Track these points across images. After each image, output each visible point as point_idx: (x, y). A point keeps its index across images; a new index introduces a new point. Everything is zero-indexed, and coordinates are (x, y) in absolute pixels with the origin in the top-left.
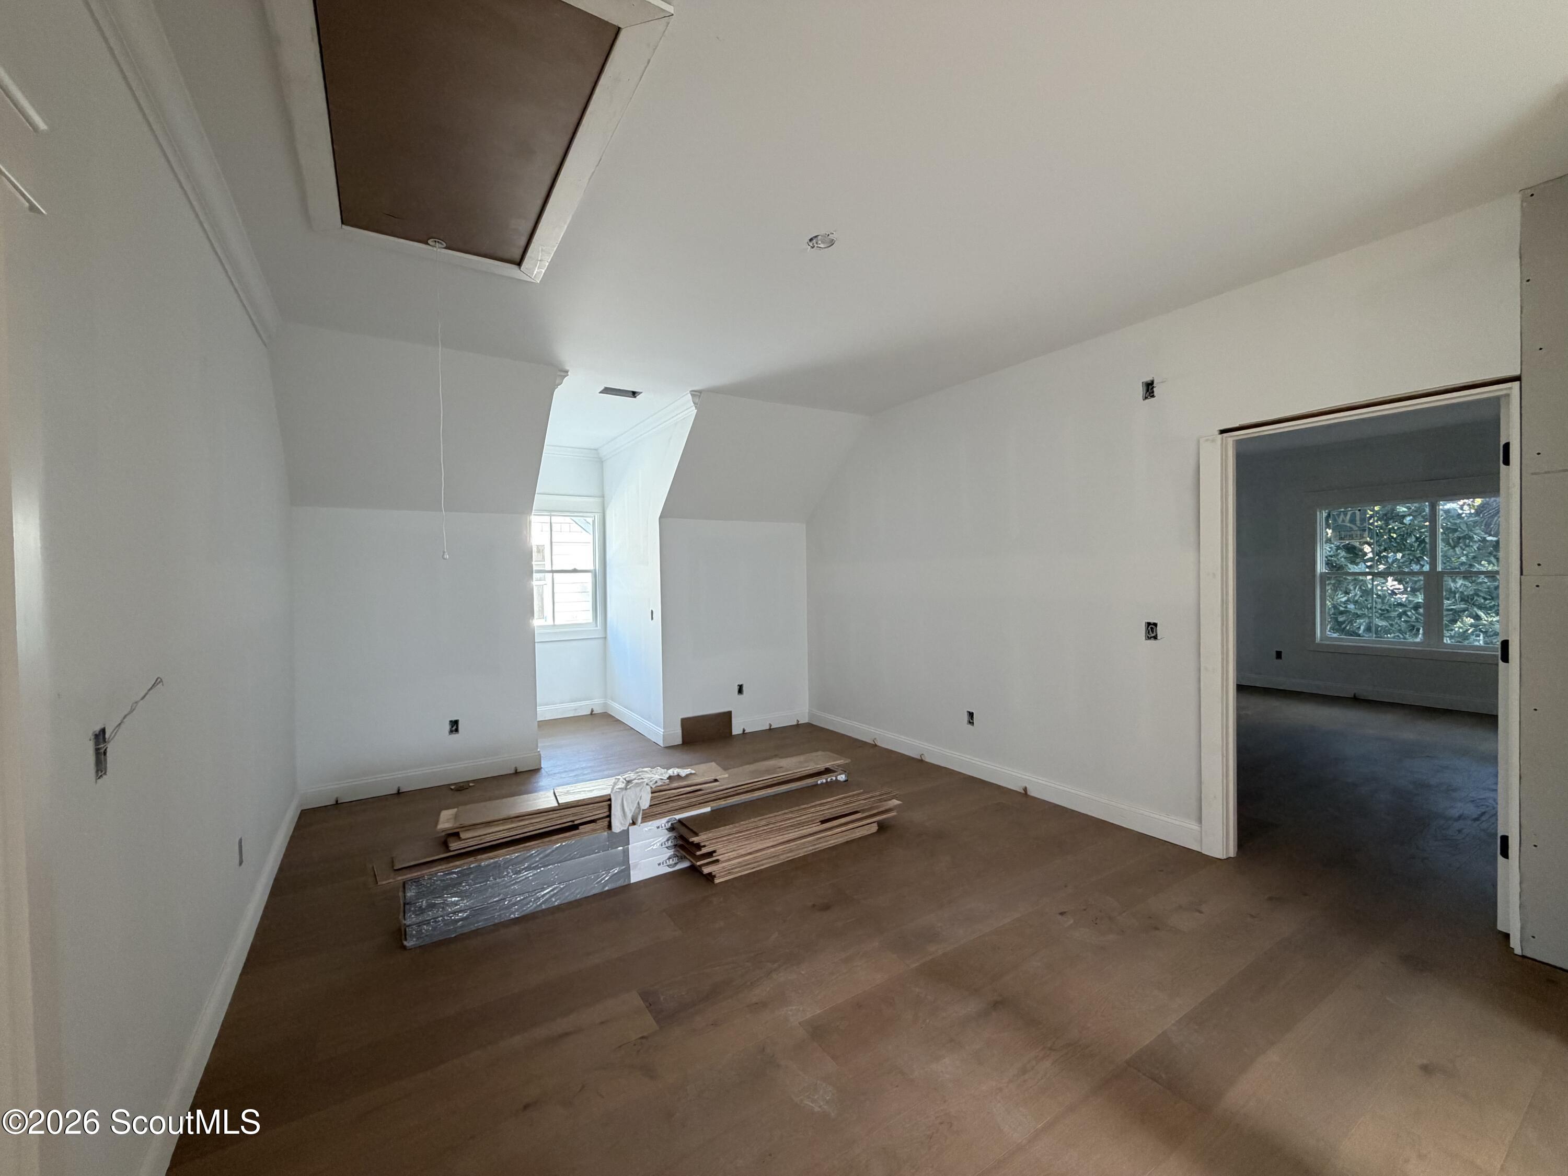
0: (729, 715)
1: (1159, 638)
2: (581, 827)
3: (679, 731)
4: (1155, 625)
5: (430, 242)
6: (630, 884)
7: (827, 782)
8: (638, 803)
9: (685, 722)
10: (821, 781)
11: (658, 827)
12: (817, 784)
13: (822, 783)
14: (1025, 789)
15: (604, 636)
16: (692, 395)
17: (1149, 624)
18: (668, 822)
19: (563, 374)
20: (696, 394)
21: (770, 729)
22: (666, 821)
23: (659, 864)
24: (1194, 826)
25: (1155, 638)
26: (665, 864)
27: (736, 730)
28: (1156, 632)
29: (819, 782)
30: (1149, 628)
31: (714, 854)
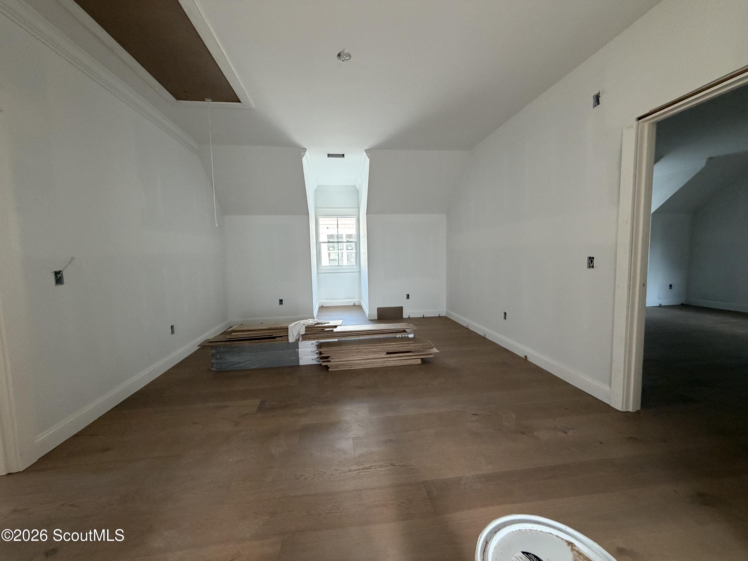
0: (401, 309)
1: (594, 267)
2: (277, 338)
3: (376, 313)
4: (593, 258)
5: (205, 99)
6: (299, 366)
7: (402, 337)
8: (299, 331)
9: (379, 309)
10: (399, 336)
11: (312, 344)
12: (396, 337)
13: (399, 337)
14: (526, 357)
15: (359, 271)
16: (366, 152)
17: (590, 258)
18: (316, 342)
19: (305, 150)
20: (367, 151)
21: (423, 317)
22: (315, 342)
23: (312, 360)
24: (607, 388)
25: (593, 267)
26: (315, 360)
27: (405, 316)
28: (593, 264)
29: (397, 336)
30: (590, 261)
31: (329, 358)
